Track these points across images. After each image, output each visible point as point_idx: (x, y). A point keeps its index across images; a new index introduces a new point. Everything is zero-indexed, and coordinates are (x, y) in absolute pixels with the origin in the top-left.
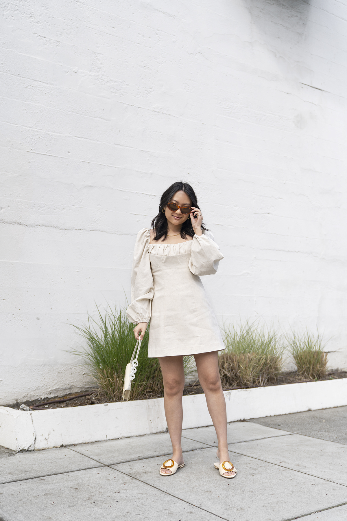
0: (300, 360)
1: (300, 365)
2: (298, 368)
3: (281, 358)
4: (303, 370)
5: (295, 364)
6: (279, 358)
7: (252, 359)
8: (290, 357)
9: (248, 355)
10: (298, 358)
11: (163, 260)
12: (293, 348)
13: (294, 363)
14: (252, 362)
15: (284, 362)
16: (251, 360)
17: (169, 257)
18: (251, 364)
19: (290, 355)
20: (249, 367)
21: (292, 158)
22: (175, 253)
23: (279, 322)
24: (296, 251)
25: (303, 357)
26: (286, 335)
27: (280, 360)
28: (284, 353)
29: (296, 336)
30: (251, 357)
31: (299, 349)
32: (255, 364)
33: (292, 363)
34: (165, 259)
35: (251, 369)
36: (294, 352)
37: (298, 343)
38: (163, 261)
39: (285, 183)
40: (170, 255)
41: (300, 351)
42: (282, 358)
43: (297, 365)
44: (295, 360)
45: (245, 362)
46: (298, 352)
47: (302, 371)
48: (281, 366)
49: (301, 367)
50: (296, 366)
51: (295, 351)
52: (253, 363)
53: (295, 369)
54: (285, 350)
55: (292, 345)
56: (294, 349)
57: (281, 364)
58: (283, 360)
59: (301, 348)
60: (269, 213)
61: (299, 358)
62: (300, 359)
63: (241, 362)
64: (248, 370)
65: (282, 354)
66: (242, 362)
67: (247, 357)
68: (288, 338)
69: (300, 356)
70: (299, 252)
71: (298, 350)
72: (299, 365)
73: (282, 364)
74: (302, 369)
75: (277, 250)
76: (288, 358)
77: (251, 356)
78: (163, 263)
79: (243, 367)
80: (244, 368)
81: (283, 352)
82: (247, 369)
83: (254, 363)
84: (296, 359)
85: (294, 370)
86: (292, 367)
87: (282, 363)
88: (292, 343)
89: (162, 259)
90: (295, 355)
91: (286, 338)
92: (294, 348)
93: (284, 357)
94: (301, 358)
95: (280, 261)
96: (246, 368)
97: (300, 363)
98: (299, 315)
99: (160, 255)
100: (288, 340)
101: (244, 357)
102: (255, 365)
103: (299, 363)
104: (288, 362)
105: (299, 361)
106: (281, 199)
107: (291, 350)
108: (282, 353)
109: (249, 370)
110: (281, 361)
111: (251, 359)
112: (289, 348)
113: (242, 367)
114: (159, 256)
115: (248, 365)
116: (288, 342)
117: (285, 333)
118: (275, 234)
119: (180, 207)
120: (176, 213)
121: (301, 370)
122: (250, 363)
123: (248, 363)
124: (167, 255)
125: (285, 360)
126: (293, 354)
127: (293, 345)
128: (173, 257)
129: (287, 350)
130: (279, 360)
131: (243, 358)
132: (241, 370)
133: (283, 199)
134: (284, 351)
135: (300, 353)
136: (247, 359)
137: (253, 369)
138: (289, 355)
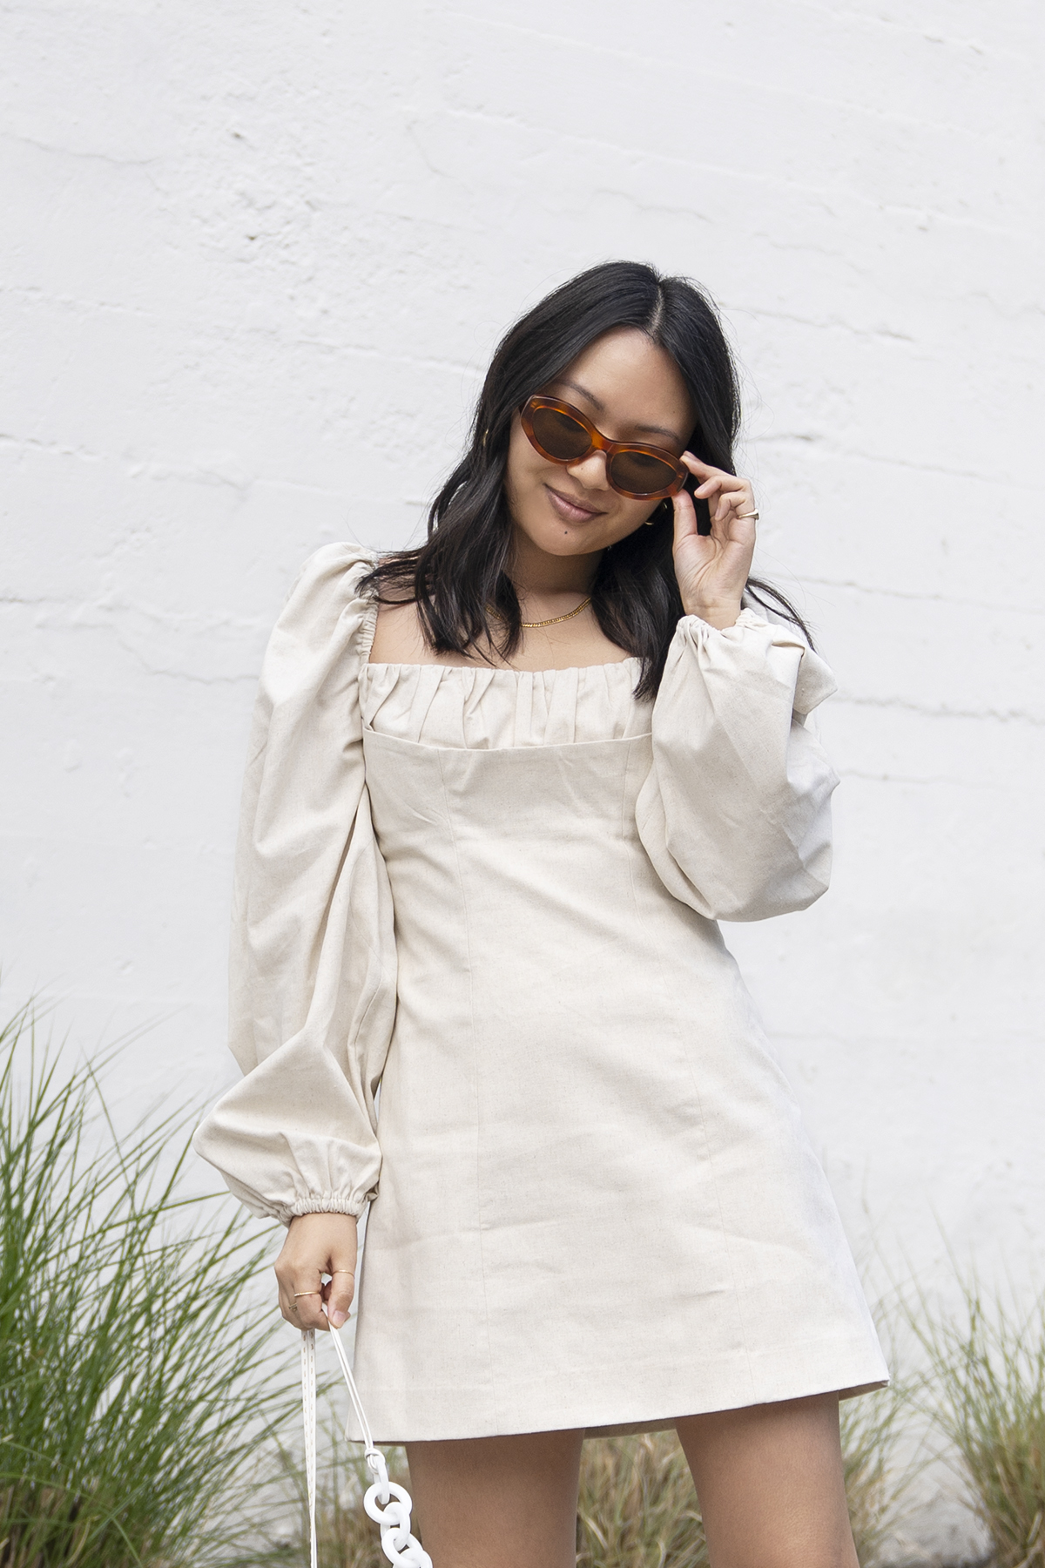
0: (1012, 1484)
1: (1013, 1518)
2: (994, 1538)
3: (881, 1462)
4: (1032, 1551)
5: (979, 1512)
6: (866, 1464)
7: (674, 1474)
8: (939, 1457)
9: (643, 1445)
10: (999, 1469)
11: (457, 774)
12: (962, 1397)
13: (968, 1506)
14: (668, 1494)
15: (894, 1497)
16: (666, 1479)
17: (501, 755)
18: (659, 1509)
19: (942, 1442)
20: (649, 1529)
21: (979, 52)
22: (544, 730)
23: (866, 1210)
24: (993, 713)
25: (1030, 1461)
26: (914, 1304)
27: (871, 1482)
28: (898, 1434)
29: (988, 1308)
30: (665, 1461)
31: (1003, 1408)
32: (692, 1514)
33: (954, 1507)
34: (469, 768)
35: (662, 1548)
36: (972, 1422)
37: (997, 1363)
38: (460, 785)
39: (923, 229)
40: (505, 744)
41: (1012, 1418)
42: (886, 1467)
43: (988, 1514)
44: (979, 1480)
45: (617, 1497)
46: (1001, 1424)
47: (1025, 1556)
48: (879, 1527)
49: (1018, 1533)
50: (980, 1521)
51: (978, 1419)
52: (675, 1503)
53: (972, 1543)
54: (909, 1407)
55: (953, 1371)
56: (969, 1399)
57: (876, 1507)
58: (891, 1480)
59: (1018, 1399)
60: (807, 438)
61: (1007, 1471)
62: (1014, 1471)
63: (591, 1495)
64: (642, 1550)
65: (888, 1438)
66: (598, 1494)
67: (637, 1459)
68: (931, 1325)
69: (1009, 1455)
70: (1014, 714)
71: (998, 1414)
72: (1006, 1519)
73: (883, 1510)
74: (1025, 1547)
75: (859, 702)
76: (925, 1464)
77: (665, 1453)
78: (455, 793)
79: (605, 1533)
80: (614, 1539)
81: (895, 1427)
82: (631, 1549)
83: (683, 1502)
84: (984, 1474)
85: (967, 1555)
86: (954, 1531)
87: (886, 1500)
88: (957, 1360)
89: (449, 767)
90: (975, 1448)
91: (914, 1327)
92: (974, 1392)
93: (899, 1459)
94: (1021, 1466)
95: (885, 778)
96: (623, 1537)
97: (1012, 1503)
98: (1009, 1165)
99: (435, 741)
100: (928, 1337)
101: (610, 1463)
102: (692, 1520)
103: (1004, 1505)
104: (927, 1497)
105: (1006, 1490)
106: (897, 336)
107: (948, 1408)
108: (884, 1434)
109: (648, 1555)
110: (878, 1486)
111: (659, 1476)
112: (937, 1397)
113: (599, 1534)
114: (431, 748)
115: (640, 1514)
116: (932, 1351)
117: (909, 1290)
118: (850, 584)
119: (606, 444)
120: (574, 480)
121: (1016, 1550)
122: (656, 1500)
123: (641, 1500)
124: (486, 740)
125: (906, 1482)
126: (963, 1438)
127: (961, 1374)
128: (531, 759)
129: (922, 1409)
130: (863, 1478)
131: (605, 1468)
132: (590, 1554)
133: (908, 338)
134: (900, 1414)
135: (1013, 1431)
136: (636, 1475)
137: (678, 1544)
138: (931, 1449)
